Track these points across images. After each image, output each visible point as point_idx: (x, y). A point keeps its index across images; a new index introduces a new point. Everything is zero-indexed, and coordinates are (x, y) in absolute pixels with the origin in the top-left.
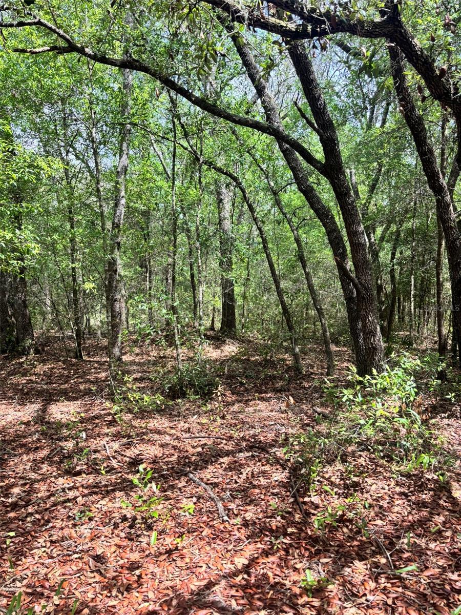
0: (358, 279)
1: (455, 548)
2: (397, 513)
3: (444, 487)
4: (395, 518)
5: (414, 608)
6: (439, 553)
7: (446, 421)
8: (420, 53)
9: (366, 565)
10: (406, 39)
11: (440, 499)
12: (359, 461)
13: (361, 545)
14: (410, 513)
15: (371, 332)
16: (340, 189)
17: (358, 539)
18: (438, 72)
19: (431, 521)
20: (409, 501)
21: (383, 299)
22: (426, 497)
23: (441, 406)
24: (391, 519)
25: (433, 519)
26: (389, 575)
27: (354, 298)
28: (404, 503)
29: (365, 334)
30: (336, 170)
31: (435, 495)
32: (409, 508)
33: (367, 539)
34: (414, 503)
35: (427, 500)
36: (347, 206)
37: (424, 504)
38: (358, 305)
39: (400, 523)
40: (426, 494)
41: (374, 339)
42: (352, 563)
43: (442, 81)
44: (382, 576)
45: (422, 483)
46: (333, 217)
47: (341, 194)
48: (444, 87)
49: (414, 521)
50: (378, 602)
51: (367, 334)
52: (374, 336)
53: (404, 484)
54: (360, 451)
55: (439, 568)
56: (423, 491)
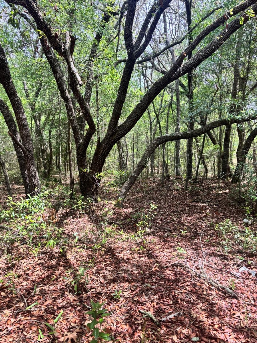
0: (24, 146)
1: (63, 286)
2: (36, 275)
3: (63, 255)
4: (34, 278)
5: (35, 325)
6: (54, 290)
7: (72, 220)
8: (43, 21)
9: (11, 310)
10: (34, 10)
11: (60, 261)
12: (20, 251)
13: (11, 299)
14: (43, 273)
15: (33, 176)
16: (10, 91)
17: (10, 296)
18: (54, 34)
19: (54, 274)
20: (44, 267)
21: (45, 157)
22: (53, 262)
23: (71, 212)
24: (32, 279)
25: (55, 273)
26: (24, 311)
27: (22, 156)
28: (41, 269)
29: (30, 177)
30: (7, 79)
31: (58, 260)
32: (43, 271)
33: (15, 295)
34: (46, 267)
35: (53, 264)
36: (15, 102)
37: (52, 266)
38: (25, 161)
39: (36, 280)
40: (54, 261)
41: (35, 180)
42: (3, 312)
43: (57, 40)
44: (20, 314)
45: (53, 255)
46: (7, 108)
47: (11, 94)
48: (58, 44)
49: (45, 277)
50: (14, 330)
51: (31, 177)
52: (35, 178)
53: (43, 258)
54: (22, 245)
55: (53, 299)
56: (52, 260)
